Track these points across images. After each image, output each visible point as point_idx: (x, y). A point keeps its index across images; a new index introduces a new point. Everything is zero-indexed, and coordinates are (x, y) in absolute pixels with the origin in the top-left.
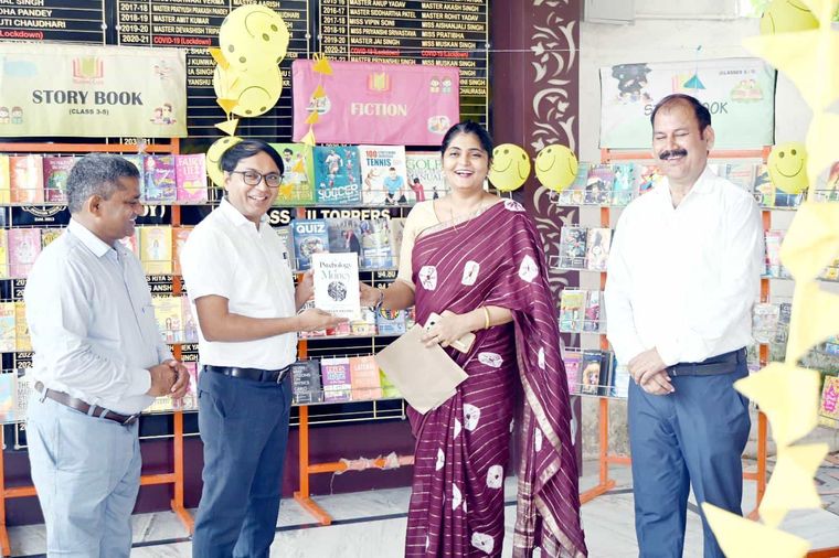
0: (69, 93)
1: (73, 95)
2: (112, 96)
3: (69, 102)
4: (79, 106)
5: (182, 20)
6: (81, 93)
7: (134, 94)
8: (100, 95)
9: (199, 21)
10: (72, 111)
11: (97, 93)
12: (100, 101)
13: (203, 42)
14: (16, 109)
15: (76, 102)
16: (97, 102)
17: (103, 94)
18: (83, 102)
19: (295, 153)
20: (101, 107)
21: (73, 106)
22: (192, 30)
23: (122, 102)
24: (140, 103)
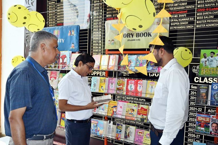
0: (128, 34)
1: (129, 35)
2: (142, 34)
3: (128, 37)
4: (131, 38)
5: (176, 5)
6: (132, 34)
7: (149, 33)
8: (138, 34)
9: (183, 4)
10: (129, 40)
11: (137, 34)
12: (138, 36)
13: (184, 12)
14: (113, 40)
15: (130, 37)
16: (137, 37)
17: (139, 34)
18: (132, 37)
19: (216, 54)
20: (138, 38)
21: (129, 38)
22: (180, 8)
23: (144, 36)
24: (151, 36)
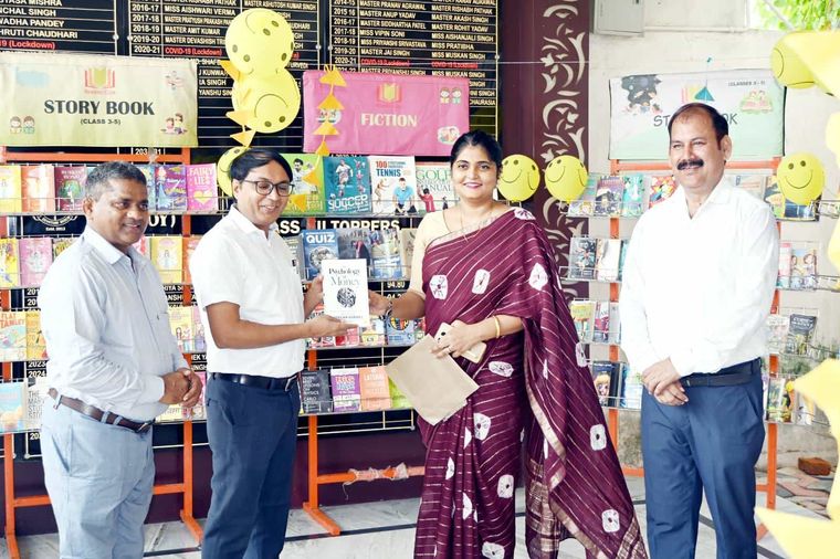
0: (81, 103)
1: (84, 104)
2: (124, 106)
3: (81, 112)
4: (91, 116)
5: (193, 31)
6: (92, 103)
7: (145, 104)
8: (112, 105)
9: (210, 32)
10: (84, 121)
11: (108, 103)
12: (112, 111)
13: (214, 53)
14: (28, 118)
15: (87, 112)
16: (108, 112)
17: (115, 104)
18: (95, 112)
19: (305, 164)
20: (112, 117)
21: (84, 116)
22: (202, 41)
23: (133, 112)
24: (152, 113)
